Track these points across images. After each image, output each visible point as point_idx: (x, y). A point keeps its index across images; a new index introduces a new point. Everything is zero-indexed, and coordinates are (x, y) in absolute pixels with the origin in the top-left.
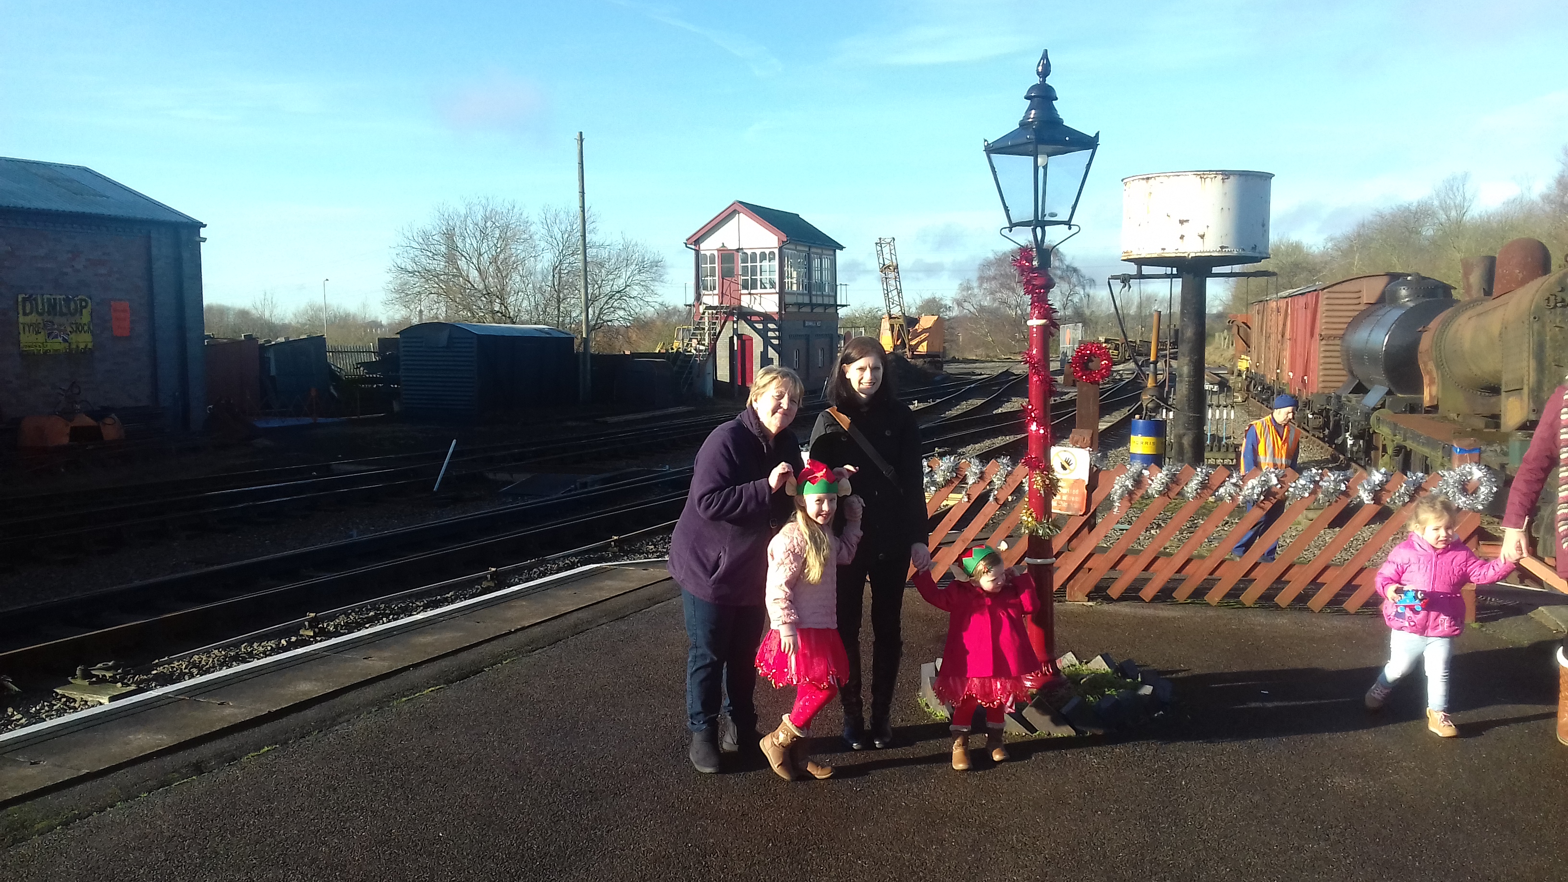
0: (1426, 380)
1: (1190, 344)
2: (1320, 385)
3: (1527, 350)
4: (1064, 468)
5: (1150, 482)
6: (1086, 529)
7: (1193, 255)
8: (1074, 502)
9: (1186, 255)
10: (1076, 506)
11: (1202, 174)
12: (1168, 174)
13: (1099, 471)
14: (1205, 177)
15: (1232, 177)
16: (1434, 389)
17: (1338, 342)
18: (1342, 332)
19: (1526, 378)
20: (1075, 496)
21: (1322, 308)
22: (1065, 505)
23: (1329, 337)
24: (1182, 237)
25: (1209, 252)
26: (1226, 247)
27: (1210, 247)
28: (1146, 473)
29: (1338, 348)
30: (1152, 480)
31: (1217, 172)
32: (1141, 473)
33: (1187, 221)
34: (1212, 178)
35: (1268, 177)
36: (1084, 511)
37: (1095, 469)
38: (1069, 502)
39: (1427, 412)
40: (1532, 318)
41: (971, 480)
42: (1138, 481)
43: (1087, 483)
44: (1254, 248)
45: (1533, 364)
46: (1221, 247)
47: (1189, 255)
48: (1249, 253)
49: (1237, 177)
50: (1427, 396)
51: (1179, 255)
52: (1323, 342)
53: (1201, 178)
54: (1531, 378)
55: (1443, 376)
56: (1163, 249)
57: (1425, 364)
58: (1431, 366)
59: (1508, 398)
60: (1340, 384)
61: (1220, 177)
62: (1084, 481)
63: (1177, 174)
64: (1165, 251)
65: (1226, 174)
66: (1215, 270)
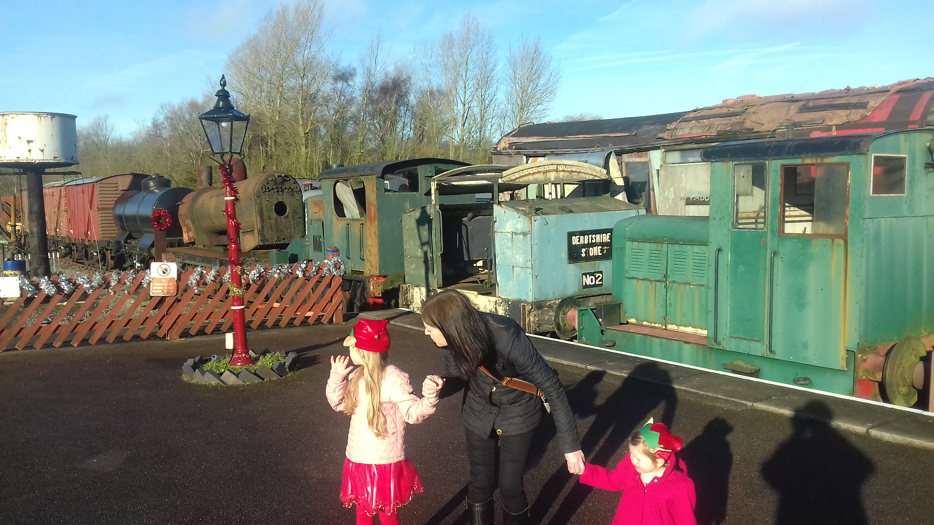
0: (184, 229)
1: (37, 214)
2: (101, 236)
3: (255, 212)
4: (164, 273)
5: (207, 276)
6: (176, 303)
7: (38, 161)
8: (170, 290)
9: (33, 161)
10: (172, 291)
11: (39, 114)
12: (17, 113)
13: (181, 273)
14: (41, 116)
15: (56, 117)
16: (191, 234)
17: (111, 211)
18: (113, 206)
19: (255, 225)
20: (171, 286)
21: (97, 192)
22: (166, 291)
23: (103, 209)
24: (30, 151)
25: (48, 160)
26: (57, 158)
27: (48, 157)
28: (205, 272)
29: (111, 215)
30: (208, 275)
31: (48, 114)
32: (202, 272)
33: (32, 141)
34: (45, 117)
35: (74, 117)
36: (176, 293)
37: (179, 272)
38: (168, 290)
39: (187, 246)
40: (256, 197)
41: (113, 284)
42: (202, 275)
43: (176, 279)
44: (72, 158)
45: (258, 218)
46: (54, 157)
47: (35, 161)
48: (70, 162)
49: (59, 117)
50: (186, 238)
51: (29, 161)
52: (100, 212)
53: (38, 116)
54: (258, 225)
55: (195, 226)
56: (19, 158)
57: (184, 222)
58: (189, 222)
59: (244, 235)
60: (114, 235)
61: (49, 117)
62: (174, 278)
63: (23, 113)
64: (19, 159)
65: (53, 115)
66: (47, 170)
